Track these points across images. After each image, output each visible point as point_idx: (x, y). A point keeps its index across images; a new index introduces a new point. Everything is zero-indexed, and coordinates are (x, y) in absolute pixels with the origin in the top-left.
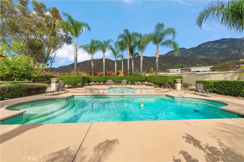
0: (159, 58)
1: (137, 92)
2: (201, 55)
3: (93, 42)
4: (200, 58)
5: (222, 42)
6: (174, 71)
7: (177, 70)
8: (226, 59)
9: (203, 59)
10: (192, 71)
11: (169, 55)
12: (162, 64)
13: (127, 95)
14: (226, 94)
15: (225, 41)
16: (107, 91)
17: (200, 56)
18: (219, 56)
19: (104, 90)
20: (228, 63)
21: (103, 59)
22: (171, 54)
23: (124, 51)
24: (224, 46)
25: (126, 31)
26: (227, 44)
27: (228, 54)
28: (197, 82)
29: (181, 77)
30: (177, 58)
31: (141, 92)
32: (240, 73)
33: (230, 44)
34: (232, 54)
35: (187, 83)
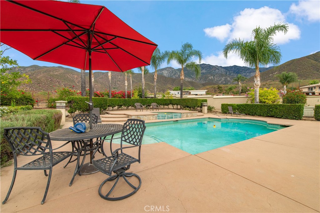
1: (184, 117)
4: (186, 80)
6: (175, 93)
7: (178, 92)
8: (205, 83)
9: (189, 82)
12: (151, 84)
13: (180, 120)
14: (260, 115)
15: (204, 66)
18: (200, 80)
20: (208, 87)
24: (204, 71)
26: (206, 69)
27: (207, 78)
28: (222, 105)
29: (206, 101)
30: (165, 77)
31: (187, 116)
32: (248, 98)
33: (208, 70)
34: (209, 79)
35: (211, 106)
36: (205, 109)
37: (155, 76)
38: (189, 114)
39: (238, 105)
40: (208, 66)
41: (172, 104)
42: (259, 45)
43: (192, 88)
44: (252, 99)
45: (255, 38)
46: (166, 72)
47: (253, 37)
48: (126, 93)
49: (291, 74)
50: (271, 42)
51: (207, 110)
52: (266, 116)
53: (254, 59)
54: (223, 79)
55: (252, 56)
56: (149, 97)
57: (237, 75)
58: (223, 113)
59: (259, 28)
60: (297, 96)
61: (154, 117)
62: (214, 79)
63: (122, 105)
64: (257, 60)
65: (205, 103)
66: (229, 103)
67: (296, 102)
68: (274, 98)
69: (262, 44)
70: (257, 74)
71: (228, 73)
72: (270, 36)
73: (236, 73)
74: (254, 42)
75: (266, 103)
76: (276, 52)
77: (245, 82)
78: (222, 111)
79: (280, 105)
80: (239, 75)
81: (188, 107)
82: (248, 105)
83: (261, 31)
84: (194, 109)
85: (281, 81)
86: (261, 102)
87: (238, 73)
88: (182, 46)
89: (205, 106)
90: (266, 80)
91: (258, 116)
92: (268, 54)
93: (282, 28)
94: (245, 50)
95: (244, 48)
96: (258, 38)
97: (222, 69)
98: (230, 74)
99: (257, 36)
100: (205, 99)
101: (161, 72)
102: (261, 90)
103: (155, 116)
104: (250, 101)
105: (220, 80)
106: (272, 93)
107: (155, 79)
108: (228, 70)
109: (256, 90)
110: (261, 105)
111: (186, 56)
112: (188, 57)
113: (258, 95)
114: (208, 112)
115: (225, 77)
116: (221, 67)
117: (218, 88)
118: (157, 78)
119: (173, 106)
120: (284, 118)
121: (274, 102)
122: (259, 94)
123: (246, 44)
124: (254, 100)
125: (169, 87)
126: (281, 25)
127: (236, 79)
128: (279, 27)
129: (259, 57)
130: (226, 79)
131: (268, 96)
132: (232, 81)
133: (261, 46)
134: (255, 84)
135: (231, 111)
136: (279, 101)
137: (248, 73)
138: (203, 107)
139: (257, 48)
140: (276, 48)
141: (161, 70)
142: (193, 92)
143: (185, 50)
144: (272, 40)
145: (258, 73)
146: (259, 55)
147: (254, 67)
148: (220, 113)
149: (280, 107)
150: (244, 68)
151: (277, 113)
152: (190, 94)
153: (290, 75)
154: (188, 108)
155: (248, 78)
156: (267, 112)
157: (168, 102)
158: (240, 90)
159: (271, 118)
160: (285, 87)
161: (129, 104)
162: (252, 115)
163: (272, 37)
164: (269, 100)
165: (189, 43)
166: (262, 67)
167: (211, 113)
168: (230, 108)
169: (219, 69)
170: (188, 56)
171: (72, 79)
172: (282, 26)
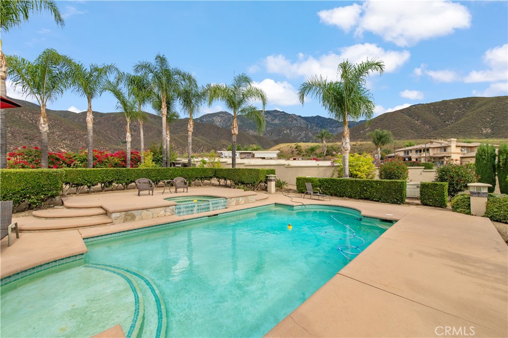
0: (237, 135)
1: (231, 204)
2: (252, 129)
3: (51, 58)
4: (250, 134)
5: (275, 115)
9: (255, 137)
10: (255, 156)
11: (205, 120)
13: (222, 213)
14: (350, 197)
16: (173, 210)
17: (250, 131)
18: (271, 134)
19: (165, 208)
20: (282, 146)
21: (84, 114)
22: (208, 119)
23: (144, 103)
24: (276, 121)
25: (162, 60)
26: (279, 119)
27: (281, 133)
28: (298, 179)
29: (273, 172)
30: (218, 128)
31: (237, 204)
32: (334, 168)
33: (282, 119)
34: (284, 133)
35: (281, 181)
36: (272, 185)
37: (189, 126)
38: (241, 199)
39: (319, 181)
40: (282, 115)
41: (217, 177)
42: (348, 88)
43: (258, 147)
44: (339, 169)
45: (342, 76)
46: (219, 119)
47: (339, 76)
48: (129, 156)
49: (385, 132)
50: (363, 86)
51: (276, 186)
52: (358, 199)
53: (342, 109)
54: (303, 135)
55: (338, 105)
56: (179, 164)
57: (321, 130)
58: (299, 193)
59: (347, 62)
60: (398, 167)
61: (168, 209)
62: (291, 134)
63: (112, 182)
64: (345, 111)
65: (272, 177)
66: (308, 177)
67: (396, 176)
68: (368, 169)
69: (352, 88)
70: (345, 133)
71: (309, 126)
72: (361, 77)
73: (320, 127)
74: (341, 83)
75: (358, 176)
76: (369, 102)
77: (331, 140)
78: (298, 188)
79: (377, 182)
80: (324, 131)
81: (243, 183)
82: (333, 180)
83: (349, 67)
84: (254, 186)
85: (374, 141)
86: (351, 175)
87: (322, 127)
88: (234, 79)
89: (271, 180)
90: (356, 138)
91: (347, 198)
92: (358, 103)
93: (377, 66)
94: (328, 94)
95: (328, 92)
96: (346, 77)
97: (302, 120)
98: (312, 128)
99: (345, 74)
100: (272, 168)
101: (211, 119)
102: (351, 157)
103: (170, 207)
104: (337, 172)
105: (299, 136)
106: (366, 162)
107: (189, 132)
108: (310, 122)
109: (344, 157)
110: (352, 181)
111: (241, 96)
112: (244, 97)
113: (347, 164)
114: (277, 191)
115: (306, 132)
116: (300, 116)
117: (296, 148)
118: (193, 129)
119: (219, 181)
120: (382, 202)
121: (369, 175)
122: (349, 162)
123: (330, 85)
124: (341, 171)
125: (224, 143)
126: (375, 62)
127: (319, 135)
128: (374, 64)
129: (347, 107)
130: (306, 135)
131: (360, 167)
132: (315, 138)
133: (351, 91)
134: (344, 148)
135: (310, 190)
136: (375, 174)
137: (334, 127)
138: (269, 183)
139: (345, 92)
140: (369, 96)
141: (210, 116)
142: (258, 154)
143: (240, 86)
144: (364, 83)
145: (347, 130)
146: (348, 103)
147: (341, 120)
148: (294, 192)
149: (377, 185)
150: (330, 120)
151: (373, 193)
152: (253, 156)
153: (384, 134)
154: (242, 186)
155: (335, 134)
156: (360, 192)
157: (210, 174)
158: (325, 152)
159: (365, 201)
160: (379, 149)
161: (128, 180)
162: (340, 196)
163: (364, 78)
164: (361, 172)
165: (247, 75)
166: (352, 120)
167: (281, 191)
168: (309, 186)
169: (297, 120)
170: (243, 95)
171: (31, 122)
172: (377, 64)
